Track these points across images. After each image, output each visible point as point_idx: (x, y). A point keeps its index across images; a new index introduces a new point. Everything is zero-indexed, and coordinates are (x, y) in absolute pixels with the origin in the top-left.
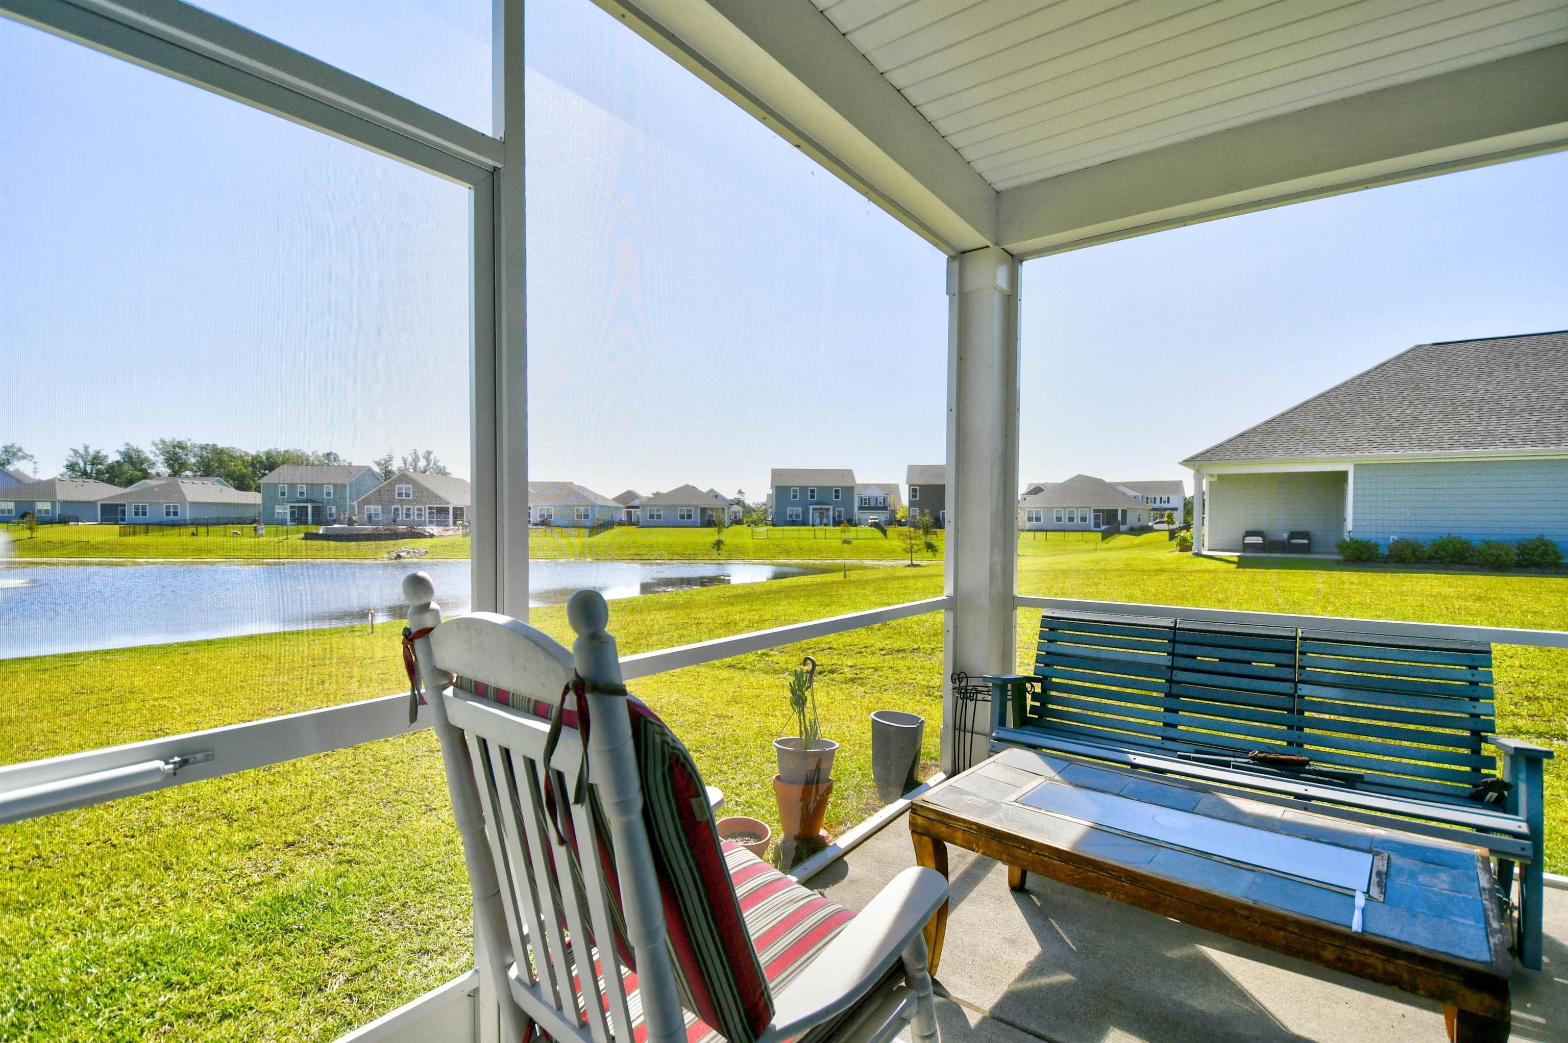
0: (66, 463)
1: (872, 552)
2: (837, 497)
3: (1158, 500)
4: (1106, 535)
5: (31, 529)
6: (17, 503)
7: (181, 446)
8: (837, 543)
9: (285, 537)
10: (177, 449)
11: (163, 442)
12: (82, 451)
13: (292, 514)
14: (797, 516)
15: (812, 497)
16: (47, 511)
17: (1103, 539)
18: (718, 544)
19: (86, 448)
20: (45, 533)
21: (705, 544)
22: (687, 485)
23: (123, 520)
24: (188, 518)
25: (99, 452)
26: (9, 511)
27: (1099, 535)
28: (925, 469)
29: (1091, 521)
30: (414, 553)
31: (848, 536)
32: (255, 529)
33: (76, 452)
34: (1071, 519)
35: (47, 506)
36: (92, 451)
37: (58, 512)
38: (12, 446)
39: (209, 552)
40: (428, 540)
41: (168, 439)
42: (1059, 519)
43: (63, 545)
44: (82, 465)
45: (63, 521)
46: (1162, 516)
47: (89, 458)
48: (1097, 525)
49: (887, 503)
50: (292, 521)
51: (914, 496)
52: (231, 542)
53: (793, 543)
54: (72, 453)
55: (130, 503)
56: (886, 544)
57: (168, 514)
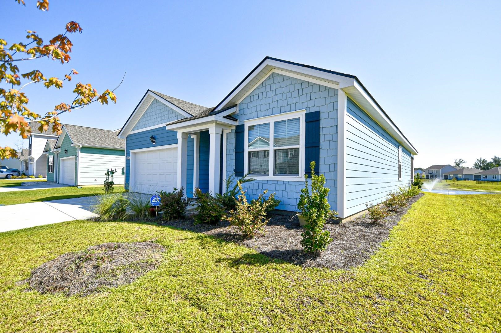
0: (475, 163)
5: (454, 181)
6: (454, 175)
12: (479, 160)
16: (461, 177)
19: (481, 158)
20: (457, 183)
23: (480, 179)
24: (499, 179)
25: (484, 160)
26: (452, 177)
36: (482, 160)
37: (463, 177)
43: (461, 185)
44: (479, 163)
45: (465, 180)
54: (477, 160)
55: (484, 175)
57: (493, 178)
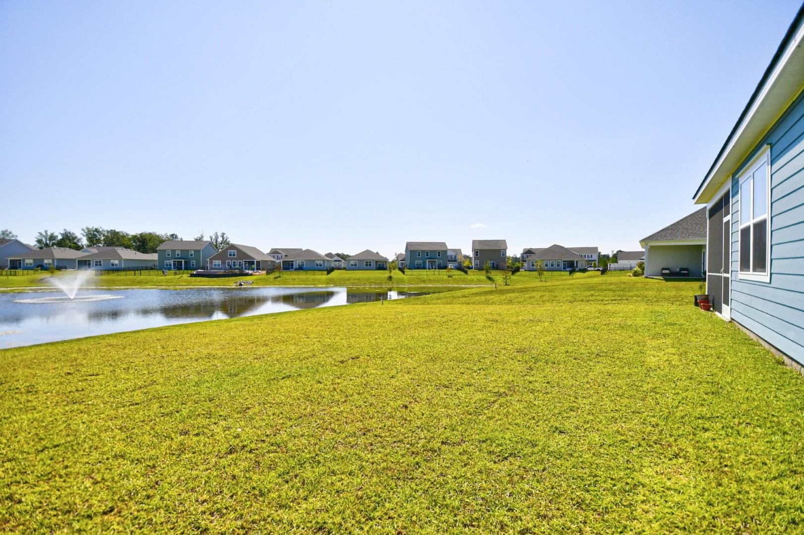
0: (36, 239)
1: (463, 281)
2: (439, 255)
3: (587, 256)
4: (571, 272)
6: (34, 260)
7: (96, 230)
8: (446, 277)
9: (180, 276)
10: (95, 233)
11: (88, 229)
12: (44, 234)
13: (174, 265)
14: (420, 265)
15: (427, 255)
16: (49, 264)
17: (570, 274)
18: (390, 278)
19: (46, 232)
21: (385, 278)
22: (368, 250)
24: (123, 267)
25: (53, 234)
26: (30, 264)
27: (568, 273)
28: (481, 242)
29: (562, 266)
30: (247, 283)
31: (450, 274)
32: (163, 272)
33: (41, 234)
34: (552, 265)
35: (50, 261)
36: (49, 233)
37: (56, 264)
38: (6, 231)
39: (146, 283)
40: (250, 277)
41: (90, 227)
42: (547, 265)
44: (44, 240)
46: (591, 264)
47: (48, 237)
48: (565, 268)
49: (457, 259)
50: (174, 268)
51: (477, 255)
52: (155, 278)
53: (425, 277)
54: (39, 235)
55: (93, 260)
56: (468, 277)
57: (113, 265)
